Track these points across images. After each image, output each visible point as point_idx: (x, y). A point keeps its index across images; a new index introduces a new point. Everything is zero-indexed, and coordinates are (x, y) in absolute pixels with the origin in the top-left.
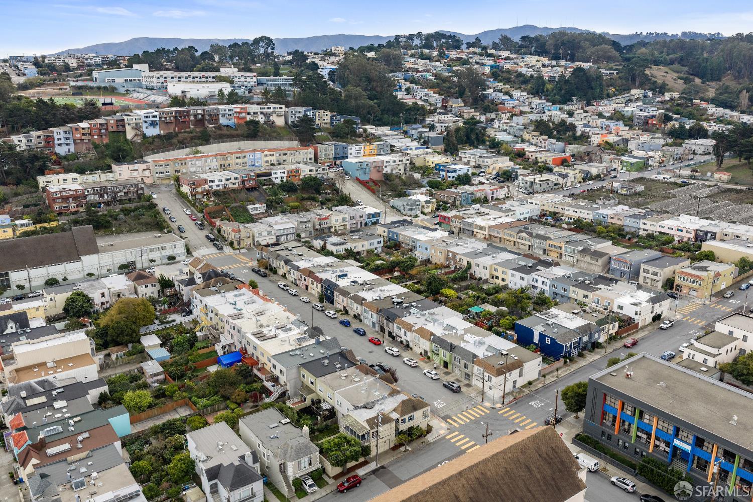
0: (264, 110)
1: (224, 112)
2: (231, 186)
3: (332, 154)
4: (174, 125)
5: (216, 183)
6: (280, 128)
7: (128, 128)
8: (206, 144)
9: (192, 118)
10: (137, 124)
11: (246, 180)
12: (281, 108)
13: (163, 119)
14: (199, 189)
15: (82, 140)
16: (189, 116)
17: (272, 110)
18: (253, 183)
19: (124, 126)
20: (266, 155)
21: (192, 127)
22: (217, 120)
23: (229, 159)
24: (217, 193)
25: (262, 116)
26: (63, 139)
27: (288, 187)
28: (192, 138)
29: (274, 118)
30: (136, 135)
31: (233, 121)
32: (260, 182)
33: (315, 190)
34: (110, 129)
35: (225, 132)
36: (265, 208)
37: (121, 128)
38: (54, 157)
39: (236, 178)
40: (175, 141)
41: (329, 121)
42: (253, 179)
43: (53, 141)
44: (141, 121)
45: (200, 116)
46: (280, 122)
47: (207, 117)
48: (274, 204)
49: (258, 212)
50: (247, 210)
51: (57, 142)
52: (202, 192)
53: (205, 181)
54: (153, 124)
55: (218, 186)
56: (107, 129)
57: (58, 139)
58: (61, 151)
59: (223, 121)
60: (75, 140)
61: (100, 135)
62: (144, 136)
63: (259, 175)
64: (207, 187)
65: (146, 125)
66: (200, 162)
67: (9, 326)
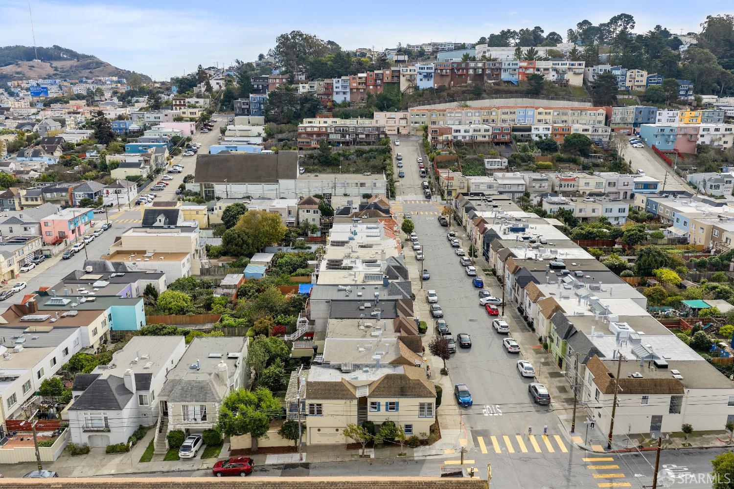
0: (557, 66)
1: (507, 67)
2: (480, 139)
3: (631, 119)
4: (449, 79)
5: (462, 133)
6: (575, 88)
7: (403, 80)
8: (476, 99)
9: (471, 72)
10: (411, 75)
11: (499, 134)
12: (580, 65)
13: (439, 71)
14: (440, 138)
15: (358, 89)
16: (467, 70)
17: (567, 66)
18: (507, 138)
19: (399, 77)
20: (540, 113)
21: (469, 82)
22: (499, 75)
23: (494, 113)
24: (458, 144)
25: (554, 73)
26: (340, 87)
27: (547, 146)
28: (464, 92)
29: (569, 76)
30: (409, 87)
31: (516, 77)
32: (515, 137)
33: (580, 151)
34: (386, 80)
35: (503, 87)
36: (506, 164)
37: (396, 79)
38: (329, 104)
39: (486, 131)
40: (445, 94)
41: (644, 83)
42: (507, 134)
43: (332, 89)
44: (416, 73)
45: (480, 70)
46: (576, 81)
47: (488, 72)
48: (518, 160)
49: (496, 167)
50: (483, 164)
51: (335, 90)
52: (443, 141)
53: (448, 131)
54: (428, 76)
55: (464, 137)
56: (382, 80)
57: (336, 88)
58: (338, 99)
59: (505, 76)
60: (351, 89)
61: (375, 85)
62: (416, 88)
63: (515, 129)
64: (450, 137)
65: (421, 77)
66: (460, 115)
67: (158, 219)
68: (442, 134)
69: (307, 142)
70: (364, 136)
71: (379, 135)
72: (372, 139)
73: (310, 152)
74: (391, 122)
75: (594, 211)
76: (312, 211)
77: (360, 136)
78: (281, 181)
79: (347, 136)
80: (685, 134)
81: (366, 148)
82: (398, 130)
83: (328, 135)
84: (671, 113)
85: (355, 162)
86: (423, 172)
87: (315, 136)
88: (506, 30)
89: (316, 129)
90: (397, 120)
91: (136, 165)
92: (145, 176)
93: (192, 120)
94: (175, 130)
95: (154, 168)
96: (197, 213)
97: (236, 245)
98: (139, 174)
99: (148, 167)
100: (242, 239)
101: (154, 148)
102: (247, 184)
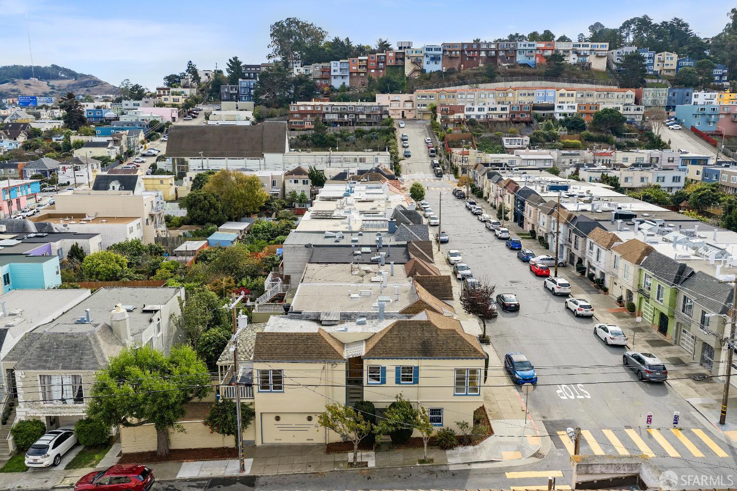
0: (578, 48)
1: (522, 47)
2: (495, 118)
3: (663, 100)
4: (459, 61)
5: (476, 112)
6: (598, 72)
7: (407, 62)
8: (490, 82)
9: (483, 54)
10: (417, 57)
11: (518, 113)
12: (603, 46)
13: (448, 53)
14: (452, 117)
15: (358, 73)
16: (479, 52)
17: (589, 48)
18: (527, 117)
19: (403, 59)
20: (562, 95)
21: (481, 65)
22: (514, 57)
23: (510, 95)
24: (472, 123)
25: (575, 56)
26: (339, 71)
27: (573, 124)
28: (475, 75)
29: (591, 59)
30: (415, 71)
31: (533, 59)
32: (536, 116)
33: (611, 128)
34: (389, 63)
35: (519, 69)
36: (528, 143)
37: (400, 62)
38: (326, 89)
39: (503, 109)
40: (454, 76)
41: (674, 67)
42: (527, 113)
43: (330, 72)
44: (422, 55)
45: (493, 53)
46: (599, 65)
47: (501, 54)
48: (542, 139)
49: (517, 146)
50: (501, 142)
51: (333, 73)
52: (455, 120)
53: (461, 109)
54: (435, 59)
55: (479, 116)
56: (384, 62)
57: (334, 71)
58: (337, 83)
59: (520, 58)
60: (351, 73)
61: (377, 69)
62: (423, 71)
63: (535, 108)
64: (462, 116)
65: (427, 59)
66: (472, 96)
67: (111, 186)
68: (453, 113)
69: (301, 123)
70: (364, 117)
71: (381, 115)
72: (373, 119)
73: (303, 133)
74: (395, 106)
75: (642, 179)
76: (300, 181)
77: (361, 117)
78: (266, 155)
79: (346, 116)
80: (728, 114)
81: (367, 128)
82: (403, 113)
83: (324, 115)
84: (708, 95)
85: (354, 143)
86: (432, 151)
87: (309, 116)
88: (514, 34)
89: (309, 108)
90: (402, 103)
91: (104, 145)
92: (113, 157)
93: (174, 106)
94: (154, 115)
95: (125, 150)
96: (162, 182)
97: (201, 209)
98: (106, 154)
99: (118, 148)
100: (209, 202)
101: (128, 131)
102: (226, 158)
